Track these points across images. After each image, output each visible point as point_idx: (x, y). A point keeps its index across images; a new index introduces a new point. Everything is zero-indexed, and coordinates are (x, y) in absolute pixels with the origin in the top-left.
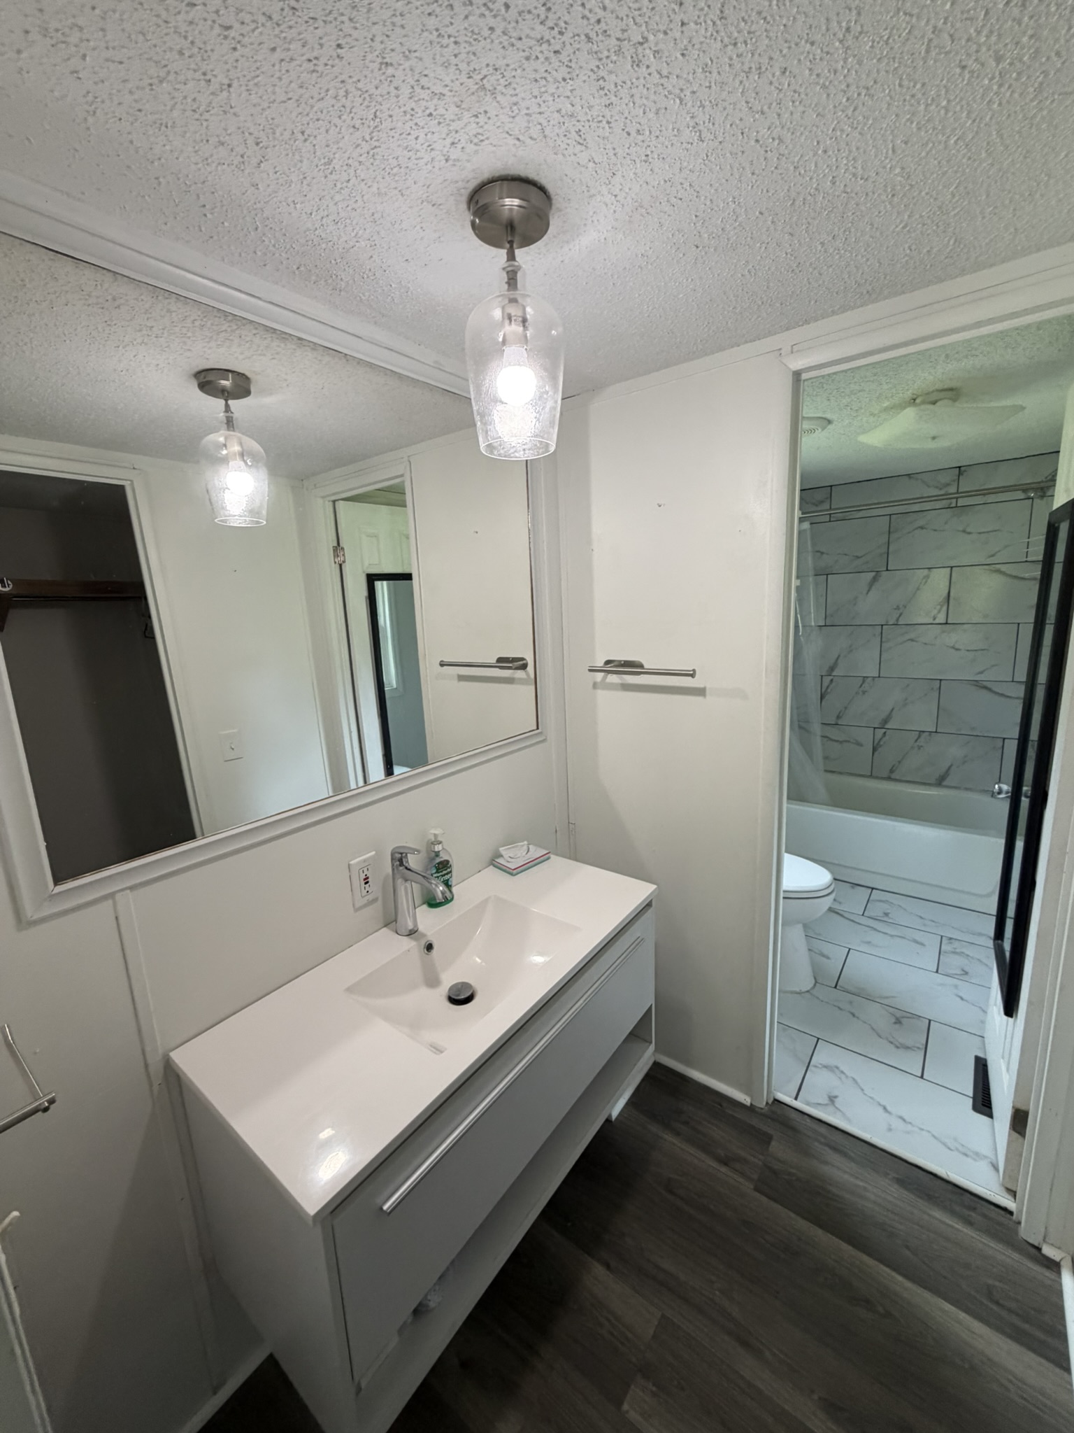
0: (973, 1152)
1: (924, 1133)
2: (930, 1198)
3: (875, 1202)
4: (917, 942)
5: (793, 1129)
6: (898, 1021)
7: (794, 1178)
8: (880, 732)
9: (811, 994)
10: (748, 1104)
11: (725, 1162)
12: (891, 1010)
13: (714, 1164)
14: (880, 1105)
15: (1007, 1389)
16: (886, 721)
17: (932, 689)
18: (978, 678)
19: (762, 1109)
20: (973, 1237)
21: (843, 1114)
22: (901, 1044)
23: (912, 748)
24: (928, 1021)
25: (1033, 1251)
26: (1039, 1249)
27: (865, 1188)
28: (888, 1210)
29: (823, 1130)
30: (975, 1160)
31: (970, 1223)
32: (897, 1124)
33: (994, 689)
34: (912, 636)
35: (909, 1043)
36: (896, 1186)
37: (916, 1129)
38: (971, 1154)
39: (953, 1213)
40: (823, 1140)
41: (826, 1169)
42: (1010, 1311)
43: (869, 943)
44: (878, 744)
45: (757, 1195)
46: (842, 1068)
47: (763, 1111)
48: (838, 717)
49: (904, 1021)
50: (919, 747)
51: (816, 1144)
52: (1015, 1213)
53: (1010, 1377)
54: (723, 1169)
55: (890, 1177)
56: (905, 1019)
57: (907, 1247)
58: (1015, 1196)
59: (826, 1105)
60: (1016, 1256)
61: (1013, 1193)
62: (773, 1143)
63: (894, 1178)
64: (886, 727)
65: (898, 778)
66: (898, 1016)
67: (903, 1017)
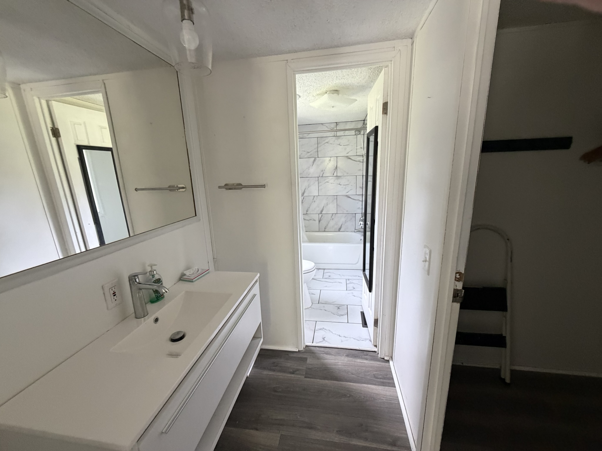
0: (365, 339)
1: (351, 339)
2: (355, 356)
3: (342, 365)
4: (339, 283)
5: (313, 353)
6: (339, 308)
7: (316, 369)
8: (320, 215)
9: (312, 308)
10: (298, 351)
11: (293, 373)
12: (336, 305)
13: (290, 375)
14: (338, 335)
15: (383, 400)
16: (322, 211)
17: (335, 199)
18: (347, 194)
19: (302, 350)
20: (368, 363)
21: (328, 342)
22: (340, 315)
23: (331, 220)
24: (346, 306)
25: (382, 359)
26: (384, 359)
27: (338, 362)
28: (344, 366)
29: (322, 349)
30: (365, 341)
31: (367, 359)
32: (343, 339)
33: (352, 198)
34: (327, 181)
35: (343, 313)
36: (346, 357)
37: (349, 338)
38: (364, 340)
39: (362, 358)
40: (323, 353)
41: (326, 361)
42: (381, 378)
43: (326, 286)
44: (320, 220)
45: (306, 379)
46: (325, 328)
47: (303, 351)
48: (307, 211)
49: (340, 307)
50: (333, 219)
51: (322, 355)
52: (377, 351)
53: (383, 396)
54: (293, 375)
55: (344, 356)
56: (341, 307)
57: (352, 374)
58: (376, 347)
59: (323, 341)
60: (379, 363)
61: (376, 346)
62: (308, 360)
63: (345, 355)
64: (322, 213)
65: (327, 231)
66: (338, 306)
67: (340, 306)
